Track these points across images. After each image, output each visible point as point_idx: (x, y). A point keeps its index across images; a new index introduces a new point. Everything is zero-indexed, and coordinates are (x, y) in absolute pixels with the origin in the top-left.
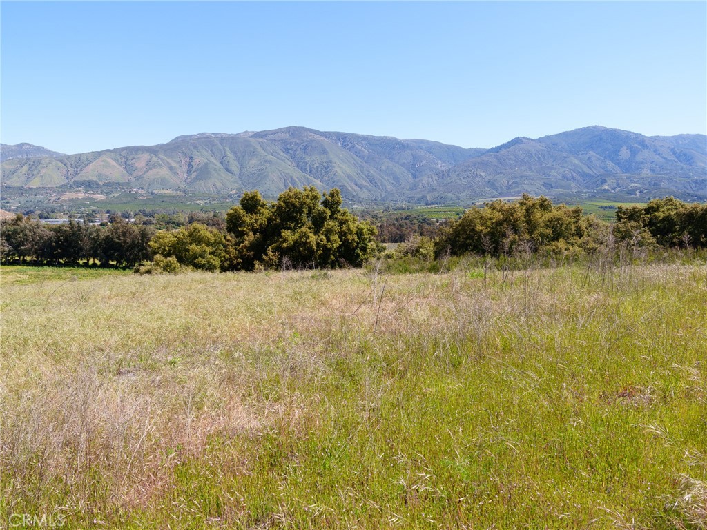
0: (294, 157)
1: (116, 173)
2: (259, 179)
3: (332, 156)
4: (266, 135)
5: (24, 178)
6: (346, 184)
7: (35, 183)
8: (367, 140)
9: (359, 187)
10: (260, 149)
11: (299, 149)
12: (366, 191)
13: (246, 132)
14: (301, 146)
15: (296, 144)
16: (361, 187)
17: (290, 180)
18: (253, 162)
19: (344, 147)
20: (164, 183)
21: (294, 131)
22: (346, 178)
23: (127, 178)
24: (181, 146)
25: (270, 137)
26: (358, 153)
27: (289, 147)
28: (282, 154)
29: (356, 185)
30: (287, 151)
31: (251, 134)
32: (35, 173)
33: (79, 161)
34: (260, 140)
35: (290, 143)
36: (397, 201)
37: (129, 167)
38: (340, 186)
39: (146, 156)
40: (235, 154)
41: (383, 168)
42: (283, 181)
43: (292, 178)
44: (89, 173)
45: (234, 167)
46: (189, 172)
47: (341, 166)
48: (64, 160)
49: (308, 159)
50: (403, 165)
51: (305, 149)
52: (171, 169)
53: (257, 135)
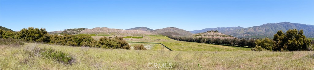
1: (253, 31)
3: (293, 27)
5: (238, 32)
7: (240, 33)
8: (300, 24)
15: (286, 25)
18: (277, 29)
19: (295, 26)
20: (261, 33)
21: (285, 23)
23: (255, 32)
24: (264, 26)
25: (281, 24)
26: (298, 27)
30: (284, 26)
32: (240, 31)
33: (247, 29)
37: (255, 30)
39: (258, 28)
40: (274, 27)
44: (248, 31)
45: (274, 30)
46: (265, 30)
48: (244, 29)
50: (307, 29)
51: (288, 26)
52: (262, 30)
53: (278, 23)
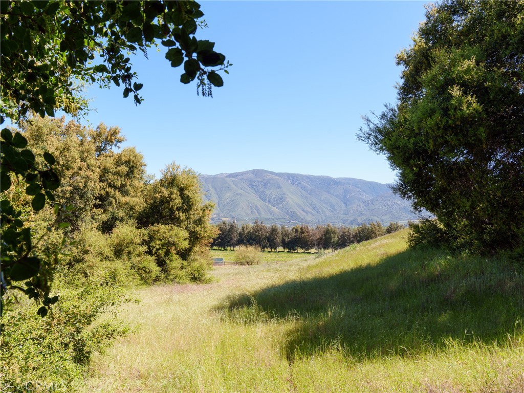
0: (257, 191)
2: (232, 207)
3: (284, 190)
4: (237, 176)
6: (296, 210)
8: (310, 178)
9: (305, 212)
10: (233, 186)
11: (260, 186)
12: (310, 215)
13: (222, 174)
14: (262, 183)
15: (258, 182)
16: (307, 212)
17: (255, 207)
18: (228, 195)
19: (293, 183)
21: (257, 173)
22: (296, 206)
25: (240, 177)
26: (304, 188)
27: (253, 184)
28: (249, 189)
29: (303, 211)
30: (252, 186)
31: (227, 175)
34: (233, 179)
35: (255, 181)
36: (334, 223)
38: (291, 212)
40: (216, 190)
41: (322, 198)
42: (250, 208)
43: (256, 206)
45: (215, 198)
47: (292, 197)
49: (267, 192)
50: (337, 196)
51: (265, 185)
53: (230, 176)
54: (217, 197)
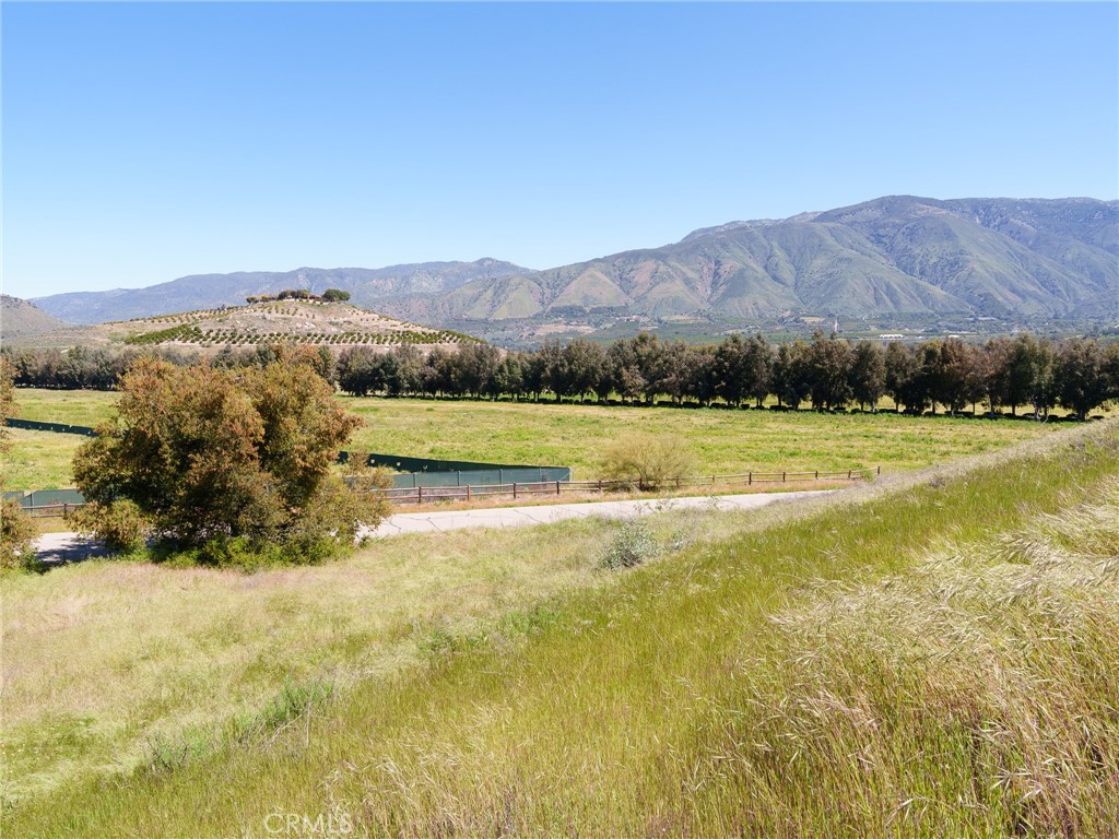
0: (890, 250)
1: (607, 292)
2: (829, 291)
3: (963, 242)
4: (840, 215)
5: (488, 307)
6: (992, 291)
7: (502, 313)
8: (1035, 208)
9: (1019, 295)
10: (830, 241)
11: (900, 237)
12: (1034, 302)
13: (804, 214)
14: (904, 229)
15: (894, 225)
16: (1023, 295)
17: (884, 288)
18: (819, 262)
19: (986, 223)
20: (676, 304)
21: (891, 205)
22: (993, 280)
23: (624, 300)
24: (701, 246)
25: (848, 218)
26: (1017, 234)
27: (881, 232)
28: (869, 245)
29: (1014, 291)
30: (878, 239)
31: (812, 217)
32: (502, 298)
33: (556, 280)
34: (831, 225)
35: (884, 226)
36: (1102, 318)
37: (625, 283)
38: (981, 296)
39: (650, 265)
40: (788, 251)
41: (1069, 257)
42: (872, 292)
43: (888, 286)
44: (571, 296)
45: (787, 273)
46: (714, 284)
47: (983, 258)
48: (538, 278)
49: (917, 251)
52: (687, 281)
53: (825, 217)
54: (793, 268)
